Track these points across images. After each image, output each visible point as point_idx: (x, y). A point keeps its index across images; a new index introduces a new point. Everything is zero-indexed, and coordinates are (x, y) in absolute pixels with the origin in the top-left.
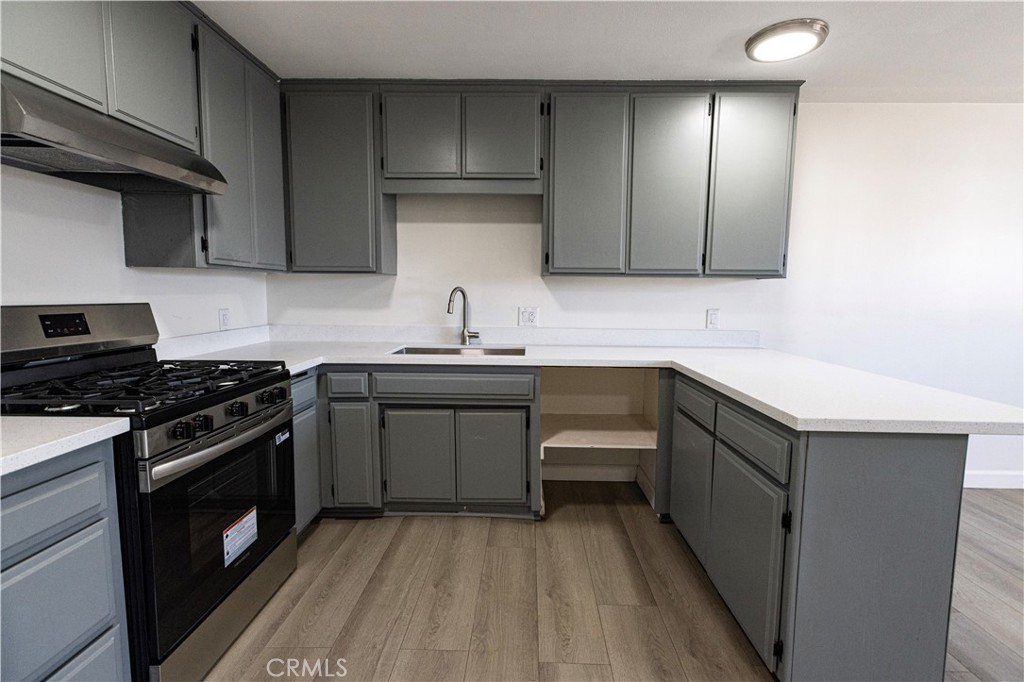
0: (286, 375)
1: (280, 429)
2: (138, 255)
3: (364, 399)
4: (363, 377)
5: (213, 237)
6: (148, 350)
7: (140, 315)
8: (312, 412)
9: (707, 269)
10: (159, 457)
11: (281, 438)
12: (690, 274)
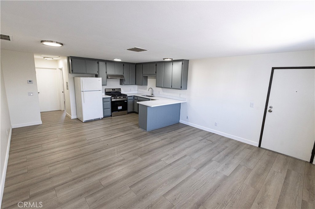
0: (127, 96)
1: (126, 101)
2: (121, 84)
3: (137, 100)
4: (136, 97)
5: (125, 82)
6: (120, 92)
7: (120, 89)
8: (132, 100)
9: (172, 88)
10: (113, 99)
11: (125, 101)
12: (170, 88)
